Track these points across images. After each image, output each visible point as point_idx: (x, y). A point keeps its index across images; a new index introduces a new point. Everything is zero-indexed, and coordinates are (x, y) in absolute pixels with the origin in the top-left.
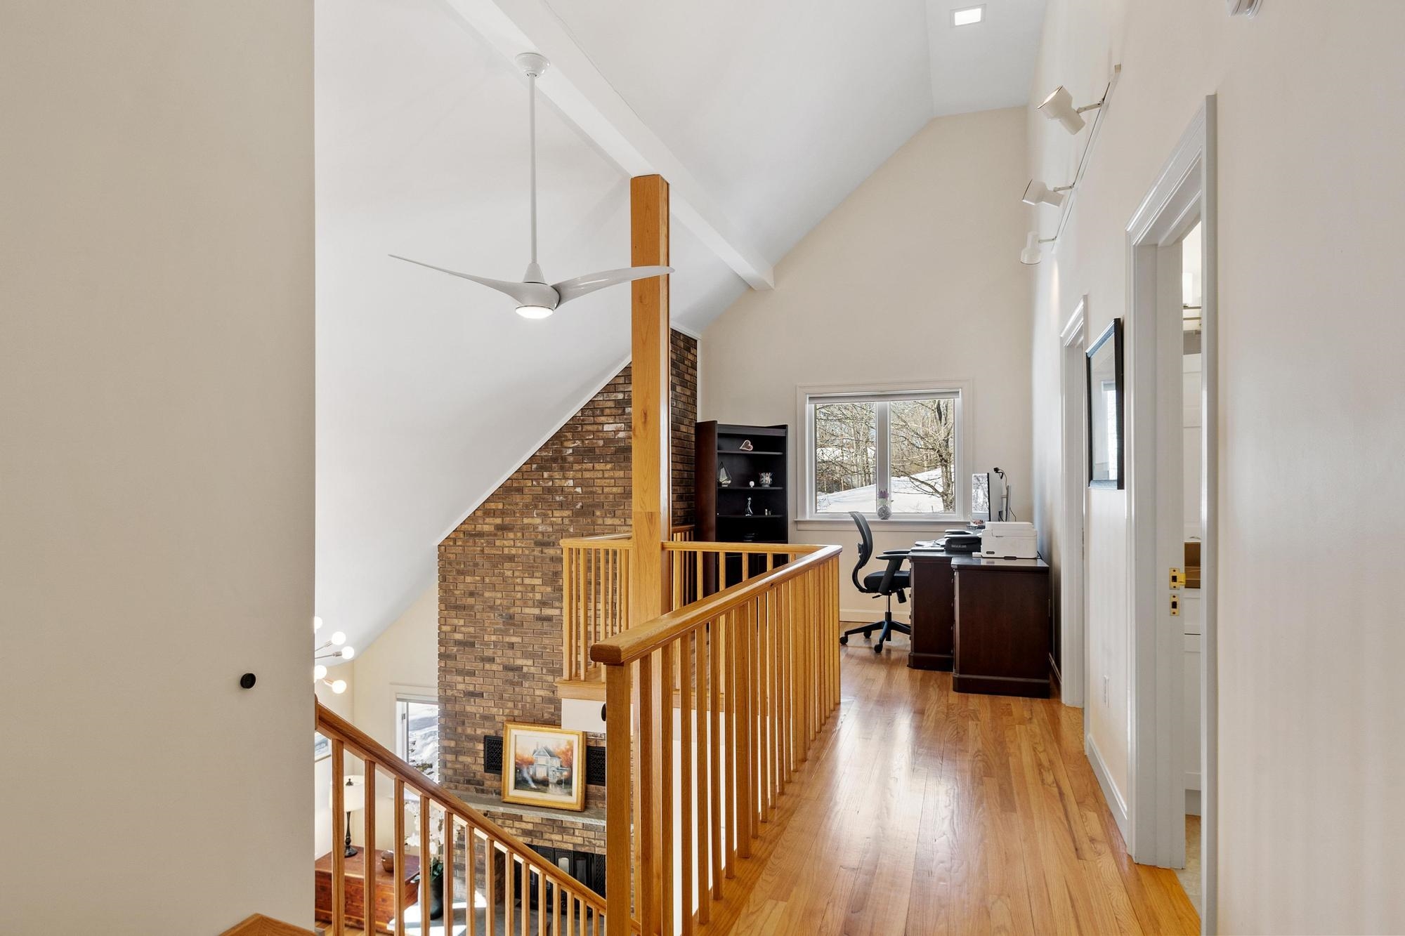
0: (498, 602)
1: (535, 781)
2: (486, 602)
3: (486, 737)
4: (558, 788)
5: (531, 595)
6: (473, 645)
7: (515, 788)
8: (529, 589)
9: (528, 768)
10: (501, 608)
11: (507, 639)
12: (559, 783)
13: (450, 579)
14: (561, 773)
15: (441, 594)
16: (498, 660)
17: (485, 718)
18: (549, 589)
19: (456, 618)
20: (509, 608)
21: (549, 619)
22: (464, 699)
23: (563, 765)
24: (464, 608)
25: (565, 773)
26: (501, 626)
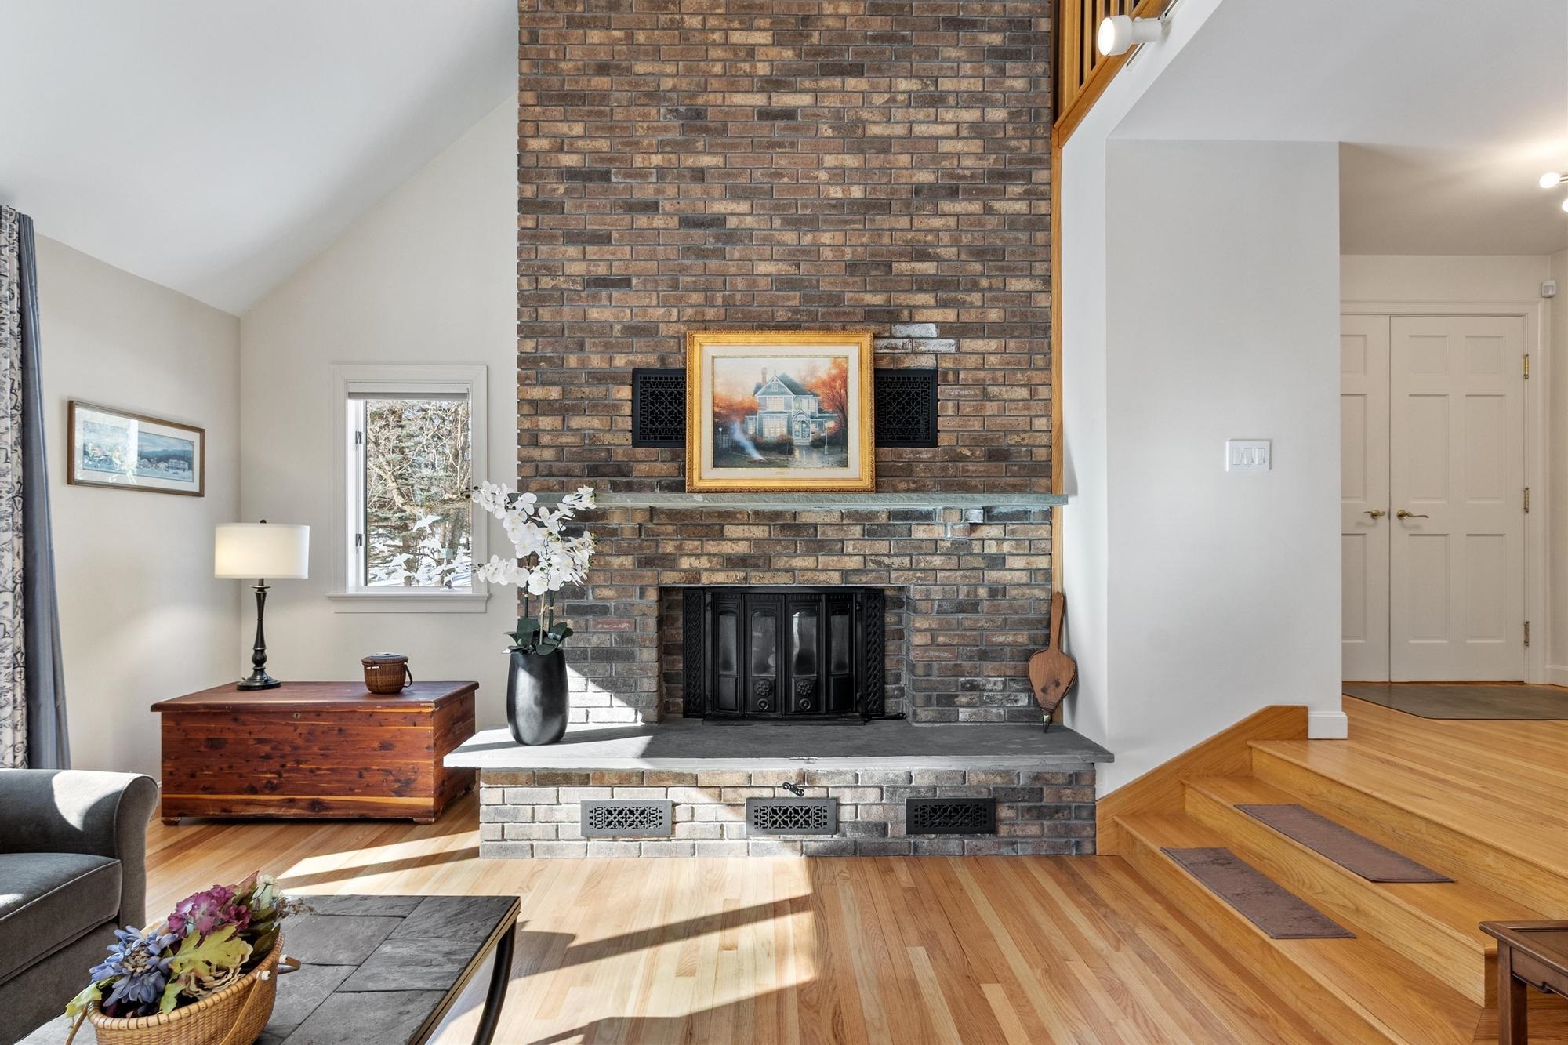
0: (667, 84)
1: (761, 446)
2: (637, 84)
3: (636, 372)
4: (815, 456)
5: (746, 66)
6: (605, 176)
7: (715, 466)
8: (742, 54)
9: (743, 422)
10: (674, 95)
11: (690, 161)
12: (817, 444)
13: (549, 33)
14: (821, 425)
15: (526, 70)
16: (666, 206)
17: (633, 330)
18: (788, 54)
19: (565, 120)
20: (693, 96)
21: (788, 114)
22: (583, 294)
23: (825, 407)
24: (581, 98)
25: (830, 424)
26: (676, 135)
